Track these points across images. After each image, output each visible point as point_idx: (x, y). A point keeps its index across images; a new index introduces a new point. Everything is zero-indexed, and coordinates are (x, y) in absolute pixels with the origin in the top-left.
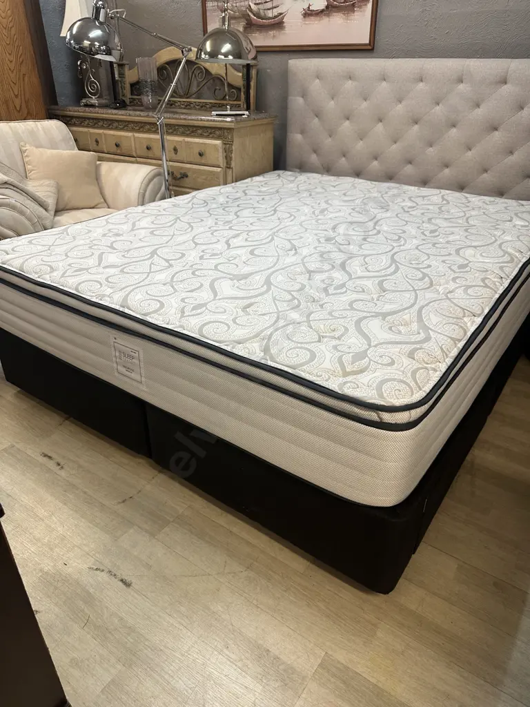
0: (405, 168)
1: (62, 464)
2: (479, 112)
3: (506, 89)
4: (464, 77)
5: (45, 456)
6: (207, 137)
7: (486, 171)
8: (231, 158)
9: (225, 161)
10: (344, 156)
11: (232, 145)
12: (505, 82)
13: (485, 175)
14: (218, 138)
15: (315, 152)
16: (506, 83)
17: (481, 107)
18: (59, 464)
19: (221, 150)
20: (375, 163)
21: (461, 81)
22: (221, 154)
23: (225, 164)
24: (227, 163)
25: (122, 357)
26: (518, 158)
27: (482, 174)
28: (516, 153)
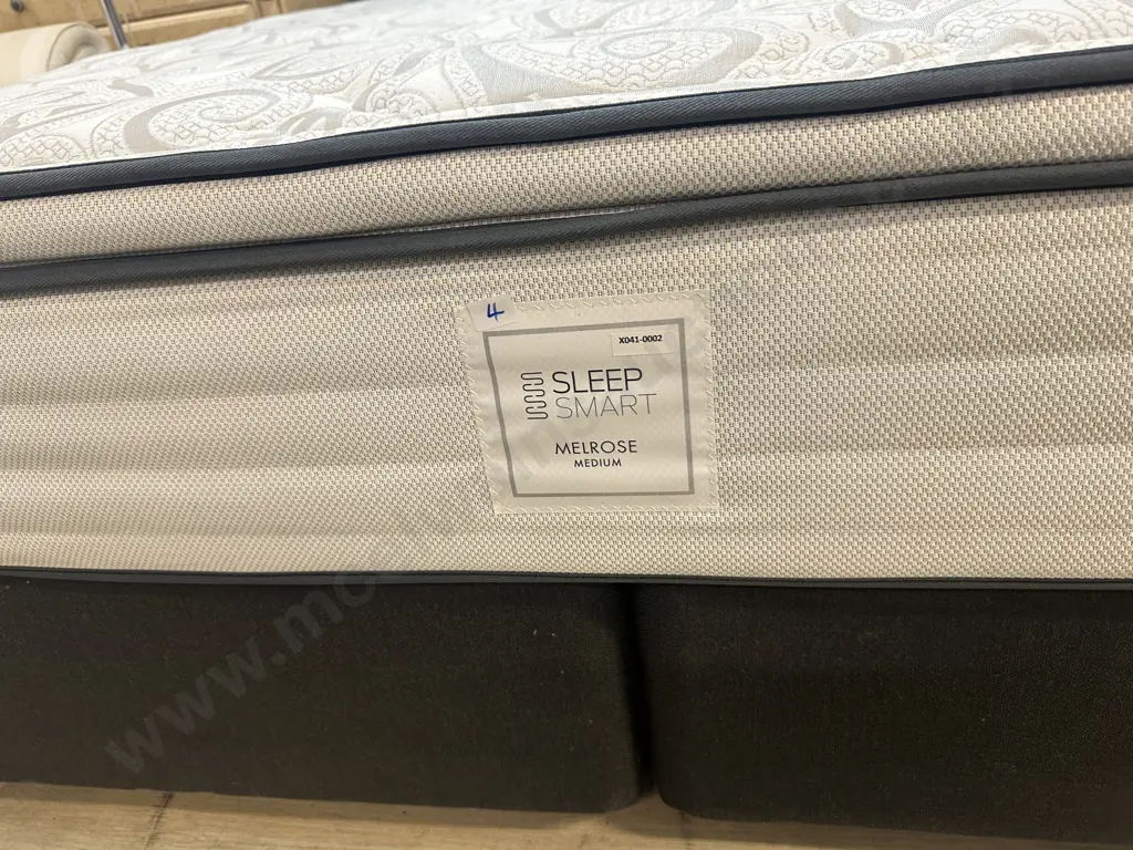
25: (550, 397)
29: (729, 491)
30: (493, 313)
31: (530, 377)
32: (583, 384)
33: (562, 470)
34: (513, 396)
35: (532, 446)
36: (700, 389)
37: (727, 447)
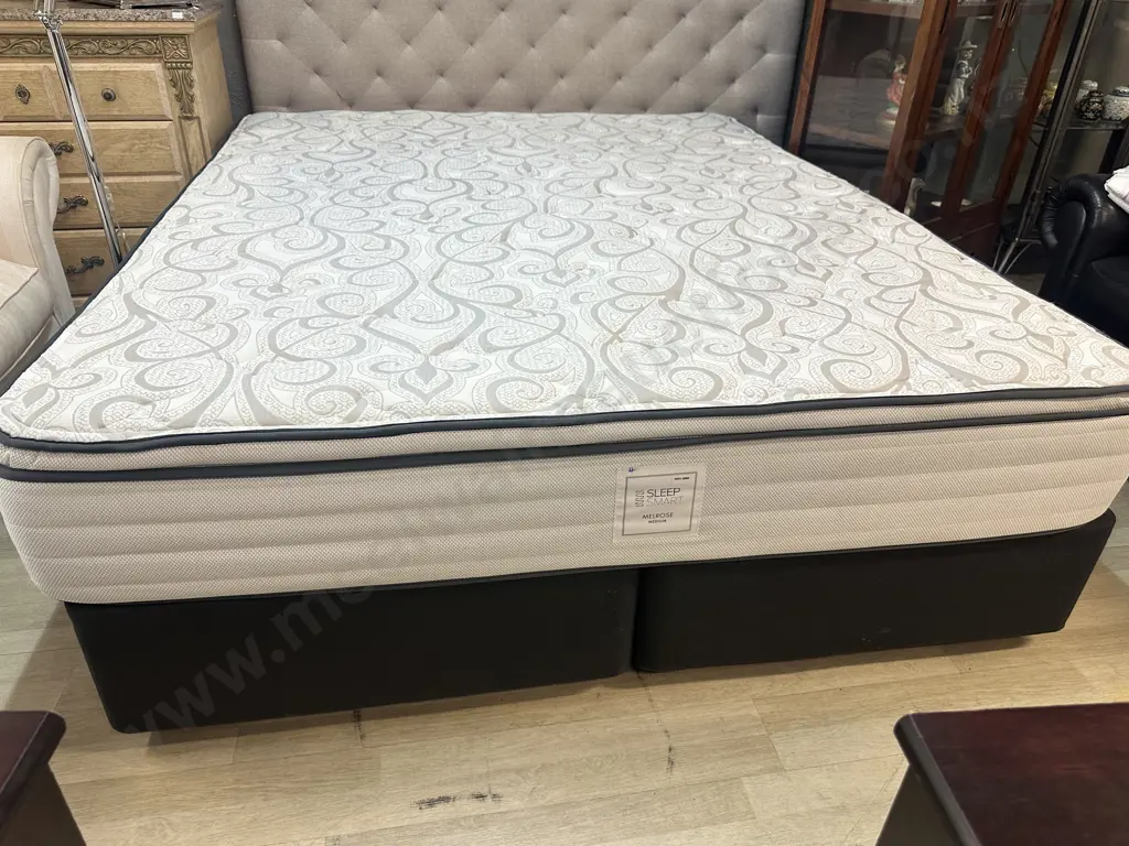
0: (497, 85)
1: (484, 791)
5: (431, 803)
6: (117, 57)
7: (619, 77)
8: (192, 98)
9: (177, 105)
10: (379, 74)
11: (190, 69)
13: (619, 83)
14: (149, 56)
18: (481, 797)
19: (163, 83)
20: (441, 81)
22: (163, 92)
23: (178, 112)
24: (182, 108)
25: (646, 499)
26: (661, 52)
27: (615, 81)
28: (657, 46)
29: (703, 528)
30: (631, 470)
31: (639, 491)
32: (658, 493)
33: (645, 525)
34: (631, 499)
35: (634, 516)
36: (700, 494)
37: (705, 512)
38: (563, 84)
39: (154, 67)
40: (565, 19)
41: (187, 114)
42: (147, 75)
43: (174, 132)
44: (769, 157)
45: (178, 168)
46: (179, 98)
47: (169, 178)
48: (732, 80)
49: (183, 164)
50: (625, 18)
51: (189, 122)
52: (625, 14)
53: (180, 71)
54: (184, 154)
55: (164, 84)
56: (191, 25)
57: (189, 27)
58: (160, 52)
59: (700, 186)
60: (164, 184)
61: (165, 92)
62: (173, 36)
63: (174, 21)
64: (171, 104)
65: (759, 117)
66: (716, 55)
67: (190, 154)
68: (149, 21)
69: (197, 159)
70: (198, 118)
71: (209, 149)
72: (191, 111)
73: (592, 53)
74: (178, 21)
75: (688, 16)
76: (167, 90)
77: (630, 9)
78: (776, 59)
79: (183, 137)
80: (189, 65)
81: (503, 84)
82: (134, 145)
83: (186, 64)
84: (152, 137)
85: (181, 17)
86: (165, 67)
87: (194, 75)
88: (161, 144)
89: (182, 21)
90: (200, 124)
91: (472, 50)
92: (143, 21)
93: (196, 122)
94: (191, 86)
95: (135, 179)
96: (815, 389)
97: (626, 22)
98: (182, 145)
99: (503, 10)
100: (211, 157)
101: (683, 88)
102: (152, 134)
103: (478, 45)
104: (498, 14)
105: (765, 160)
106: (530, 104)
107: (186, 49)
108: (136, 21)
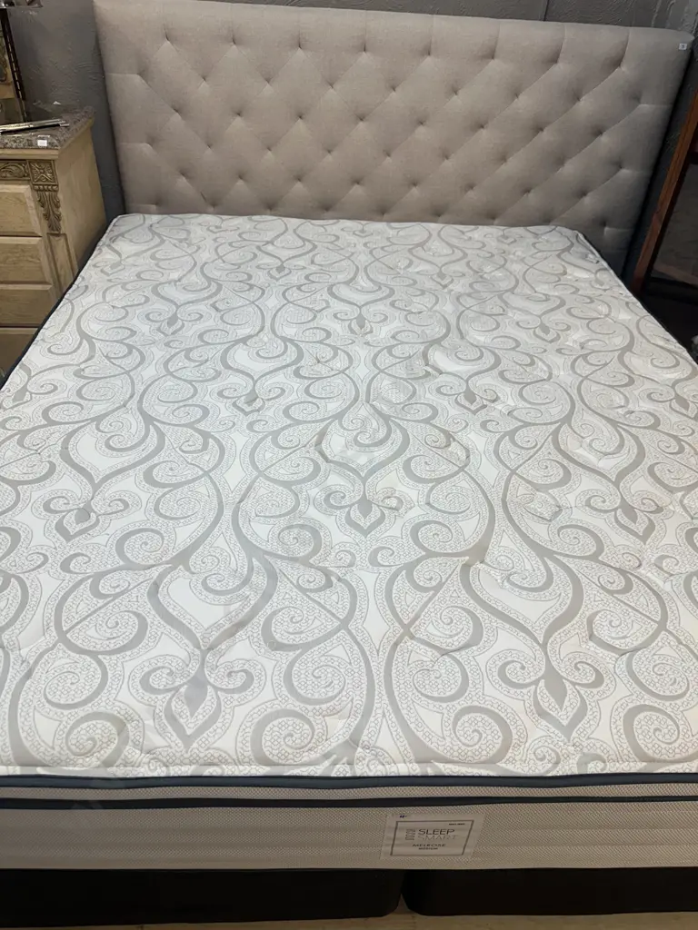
0: (351, 192)
2: (457, 101)
3: (494, 65)
4: (432, 47)
7: (471, 187)
8: (59, 218)
9: (45, 224)
10: (241, 177)
11: (56, 192)
12: (492, 55)
13: (470, 193)
14: (19, 179)
15: (183, 173)
16: (493, 58)
17: (460, 92)
19: (31, 204)
20: (299, 186)
21: (427, 52)
22: (33, 212)
23: (46, 230)
24: (50, 226)
26: (513, 166)
27: (466, 191)
28: (510, 160)
38: (415, 191)
39: (23, 189)
40: (421, 129)
41: (54, 229)
42: (18, 198)
43: (43, 248)
44: (609, 306)
45: (48, 277)
46: (47, 216)
47: (39, 287)
48: (583, 194)
49: (52, 277)
50: (482, 130)
51: (57, 238)
52: (482, 127)
53: (47, 193)
54: (52, 265)
55: (33, 205)
56: (55, 152)
57: (53, 154)
58: (28, 175)
59: (531, 357)
60: (36, 291)
61: (34, 211)
62: (39, 161)
63: (39, 148)
64: (40, 223)
65: (607, 229)
66: (570, 169)
67: (58, 266)
68: (16, 148)
69: (65, 272)
70: (65, 234)
71: (75, 263)
72: (58, 229)
73: (447, 163)
74: (43, 148)
75: (545, 130)
76: (36, 209)
77: (487, 122)
78: (629, 175)
79: (52, 251)
80: (54, 187)
81: (357, 190)
82: (8, 258)
83: (52, 187)
84: (23, 251)
85: (46, 145)
86: (33, 189)
87: (60, 196)
88: (32, 257)
89: (47, 148)
90: (66, 240)
91: (329, 158)
92: (11, 148)
93: (62, 240)
94: (58, 207)
95: (11, 287)
96: (614, 757)
97: (484, 133)
98: (51, 258)
99: (362, 120)
100: (77, 271)
101: (533, 199)
102: (23, 248)
103: (335, 153)
104: (357, 124)
105: (604, 309)
106: (381, 210)
107: (52, 173)
108: (5, 148)
